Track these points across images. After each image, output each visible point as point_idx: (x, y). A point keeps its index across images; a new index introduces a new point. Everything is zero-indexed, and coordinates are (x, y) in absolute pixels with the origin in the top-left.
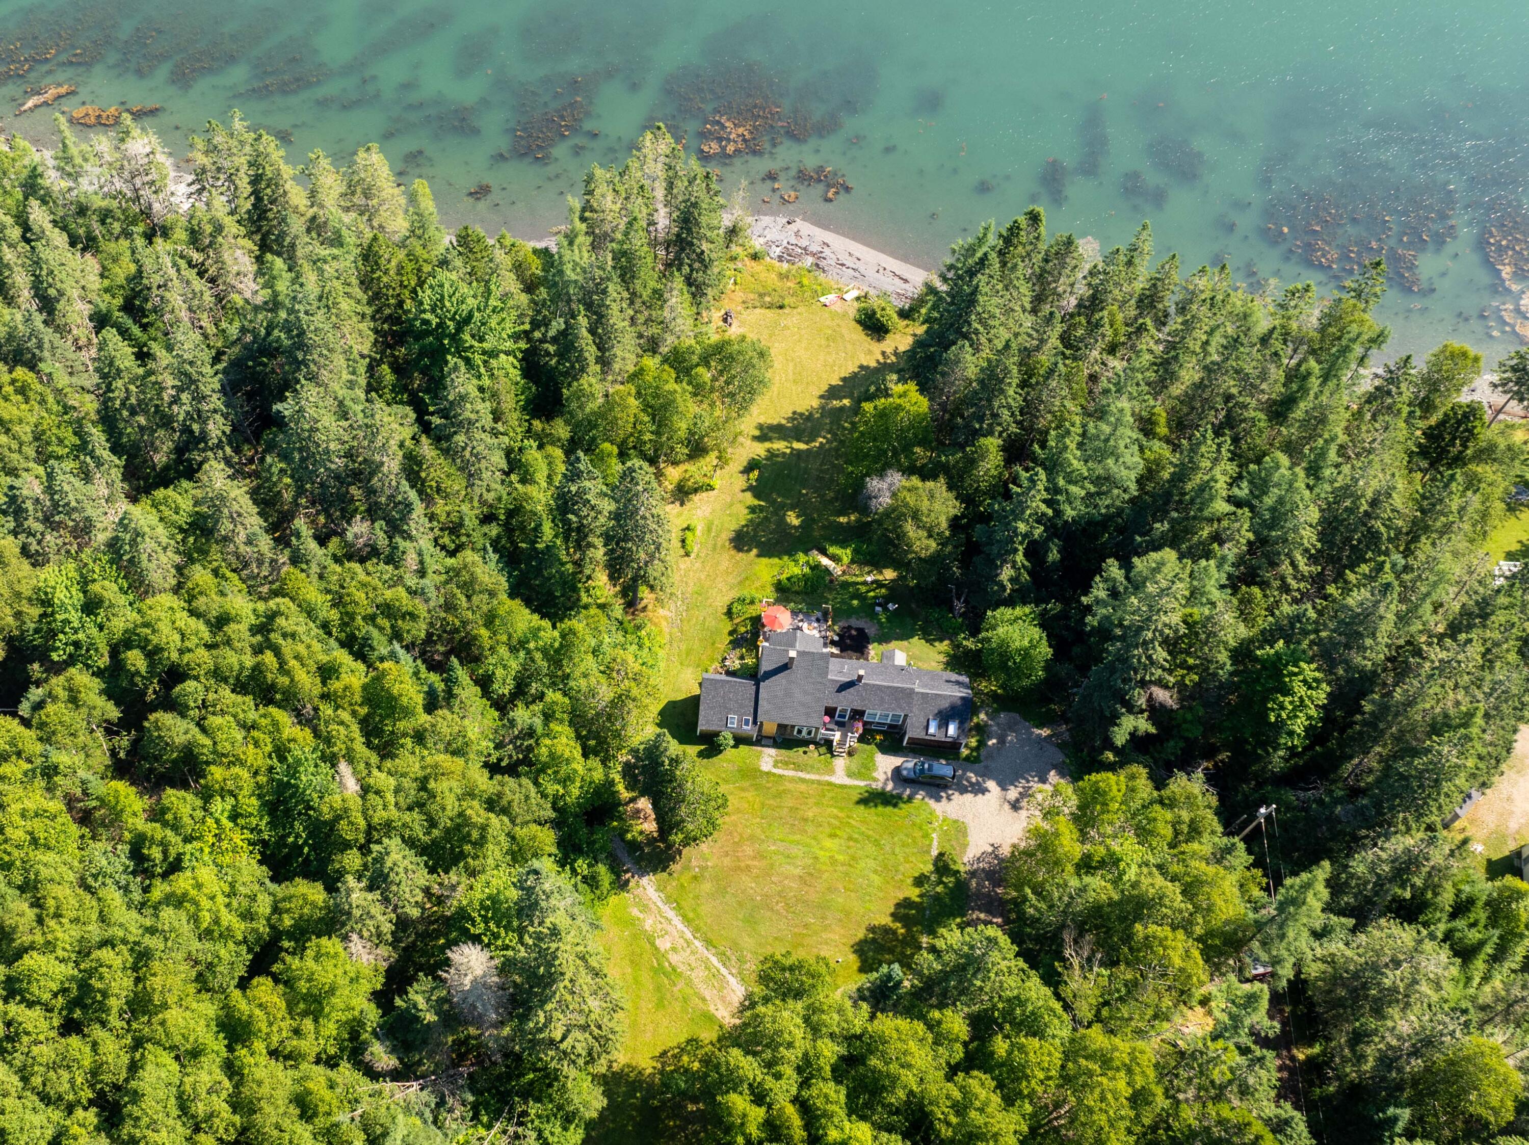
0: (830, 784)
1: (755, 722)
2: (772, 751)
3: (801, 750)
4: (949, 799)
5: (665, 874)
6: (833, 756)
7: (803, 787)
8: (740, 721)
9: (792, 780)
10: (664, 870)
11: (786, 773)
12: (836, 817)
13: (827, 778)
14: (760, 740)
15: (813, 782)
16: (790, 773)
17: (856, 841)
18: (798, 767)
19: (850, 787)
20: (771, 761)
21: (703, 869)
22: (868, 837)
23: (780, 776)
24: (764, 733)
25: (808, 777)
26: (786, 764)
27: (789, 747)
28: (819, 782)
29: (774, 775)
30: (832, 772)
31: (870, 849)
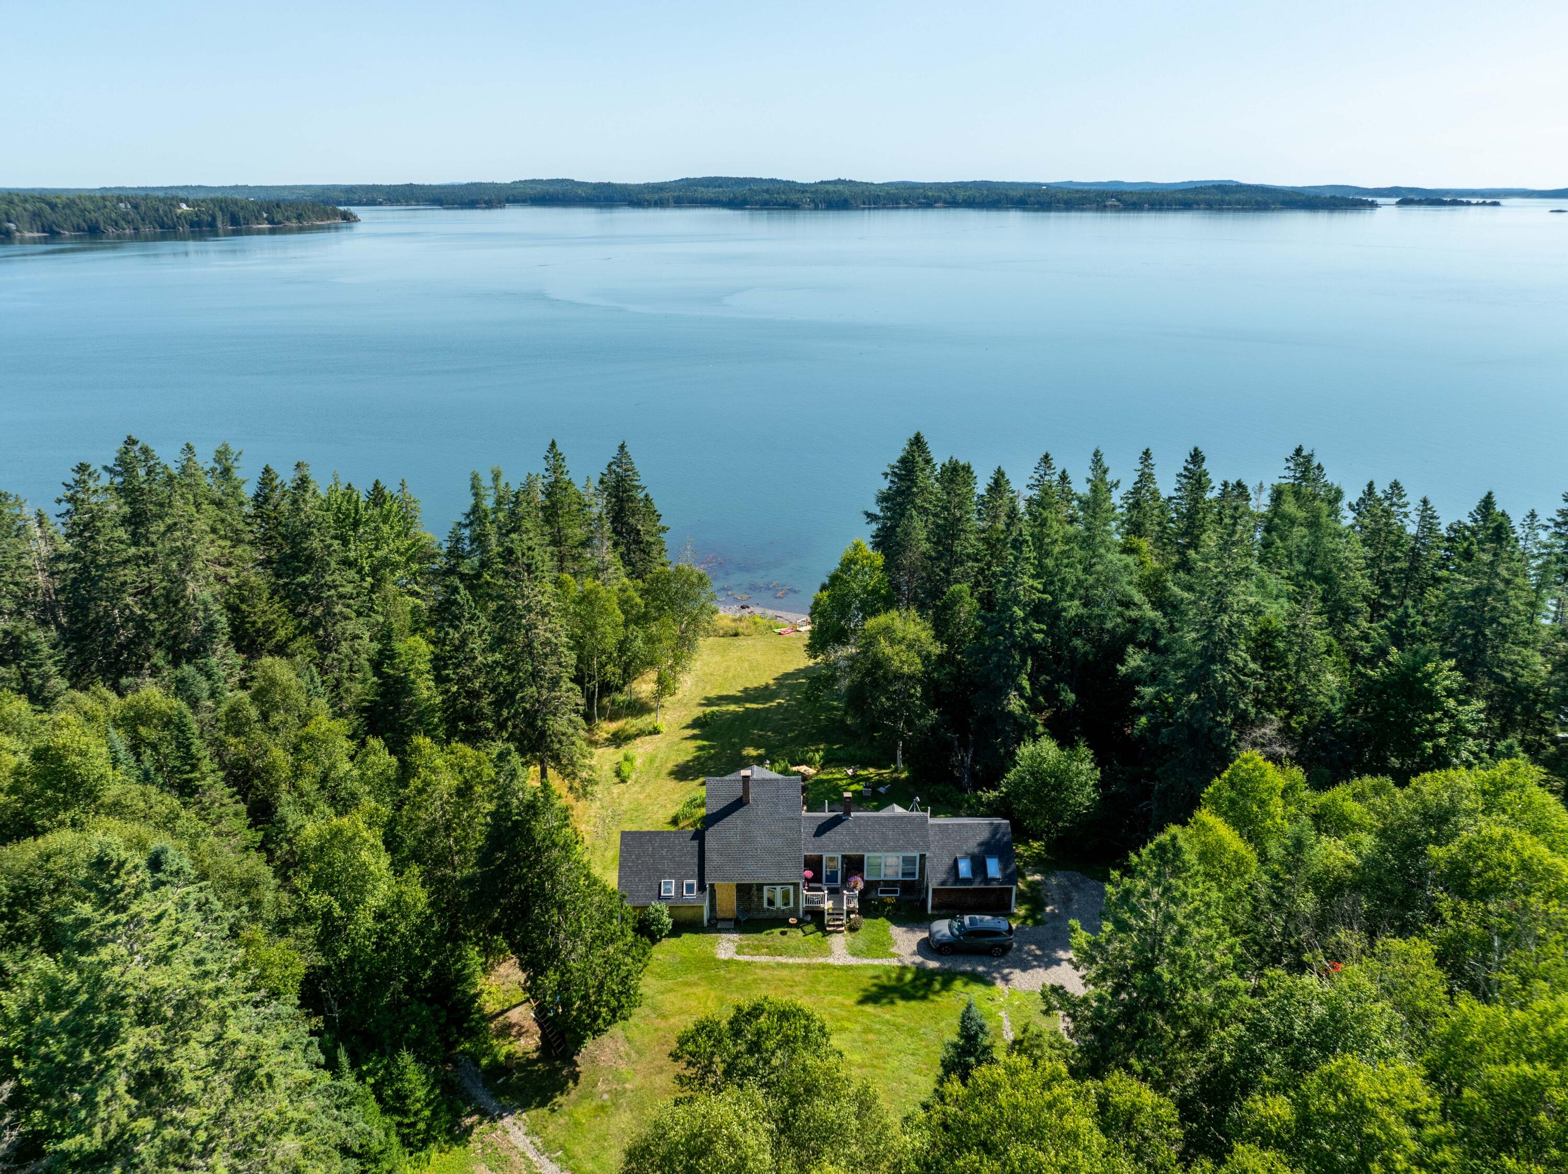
0: (825, 967)
1: (702, 888)
2: (735, 937)
3: (777, 931)
4: (1006, 979)
5: (545, 1111)
6: (826, 933)
7: (785, 973)
8: (679, 887)
9: (764, 967)
10: (542, 1104)
11: (756, 959)
12: (842, 1006)
13: (821, 960)
14: (715, 925)
15: (799, 966)
16: (764, 959)
17: (879, 1032)
18: (774, 951)
19: (858, 968)
20: (732, 948)
21: (616, 1094)
22: (897, 1027)
23: (749, 964)
24: (720, 915)
25: (791, 961)
26: (756, 949)
27: (759, 931)
28: (809, 967)
29: (737, 963)
30: (830, 952)
31: (902, 1041)
